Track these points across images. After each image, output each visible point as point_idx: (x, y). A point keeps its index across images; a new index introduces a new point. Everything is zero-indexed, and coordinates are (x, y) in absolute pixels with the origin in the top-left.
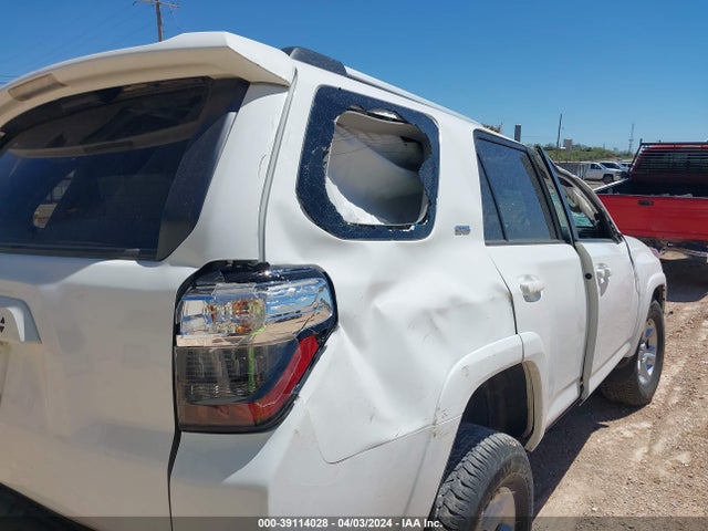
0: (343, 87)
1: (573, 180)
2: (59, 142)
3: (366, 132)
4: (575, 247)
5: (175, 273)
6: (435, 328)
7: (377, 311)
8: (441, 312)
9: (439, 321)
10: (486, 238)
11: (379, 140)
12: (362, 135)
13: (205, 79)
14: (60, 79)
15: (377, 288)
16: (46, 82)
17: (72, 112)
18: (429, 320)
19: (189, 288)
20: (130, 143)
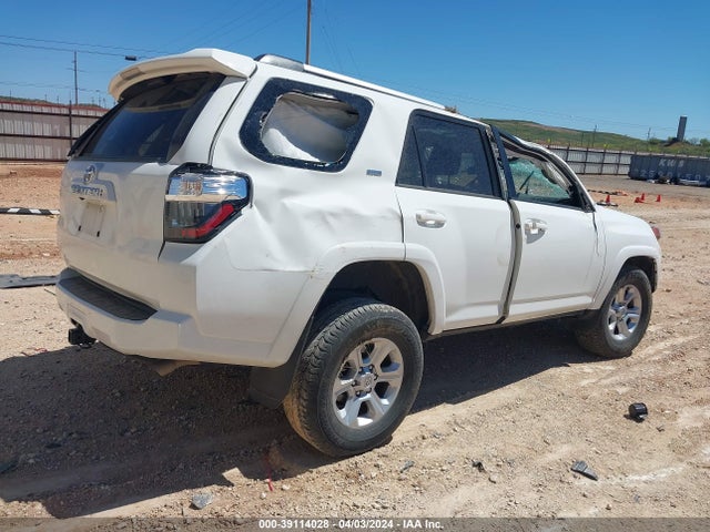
0: (290, 78)
1: (547, 155)
2: (144, 105)
3: (314, 106)
4: (509, 203)
5: (170, 168)
6: (327, 223)
7: (284, 206)
8: (332, 214)
9: (331, 220)
10: (397, 182)
11: (325, 112)
12: (310, 108)
13: (207, 73)
14: (142, 70)
15: (285, 193)
16: (136, 72)
17: (153, 88)
18: (322, 217)
19: (175, 174)
20: (179, 106)
